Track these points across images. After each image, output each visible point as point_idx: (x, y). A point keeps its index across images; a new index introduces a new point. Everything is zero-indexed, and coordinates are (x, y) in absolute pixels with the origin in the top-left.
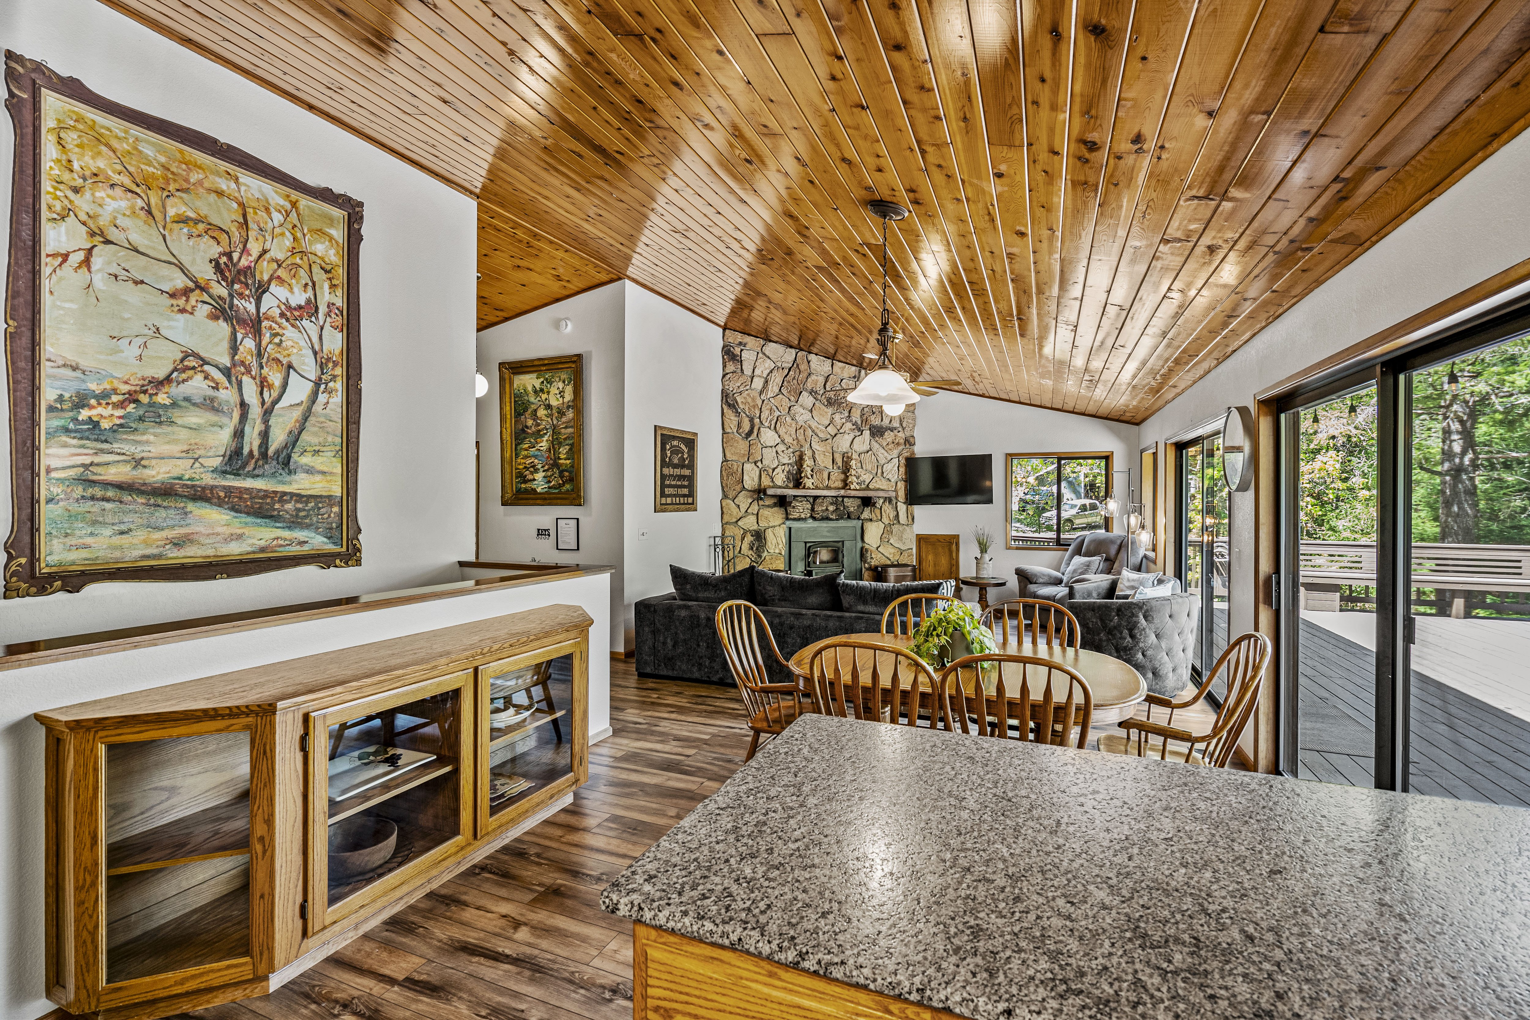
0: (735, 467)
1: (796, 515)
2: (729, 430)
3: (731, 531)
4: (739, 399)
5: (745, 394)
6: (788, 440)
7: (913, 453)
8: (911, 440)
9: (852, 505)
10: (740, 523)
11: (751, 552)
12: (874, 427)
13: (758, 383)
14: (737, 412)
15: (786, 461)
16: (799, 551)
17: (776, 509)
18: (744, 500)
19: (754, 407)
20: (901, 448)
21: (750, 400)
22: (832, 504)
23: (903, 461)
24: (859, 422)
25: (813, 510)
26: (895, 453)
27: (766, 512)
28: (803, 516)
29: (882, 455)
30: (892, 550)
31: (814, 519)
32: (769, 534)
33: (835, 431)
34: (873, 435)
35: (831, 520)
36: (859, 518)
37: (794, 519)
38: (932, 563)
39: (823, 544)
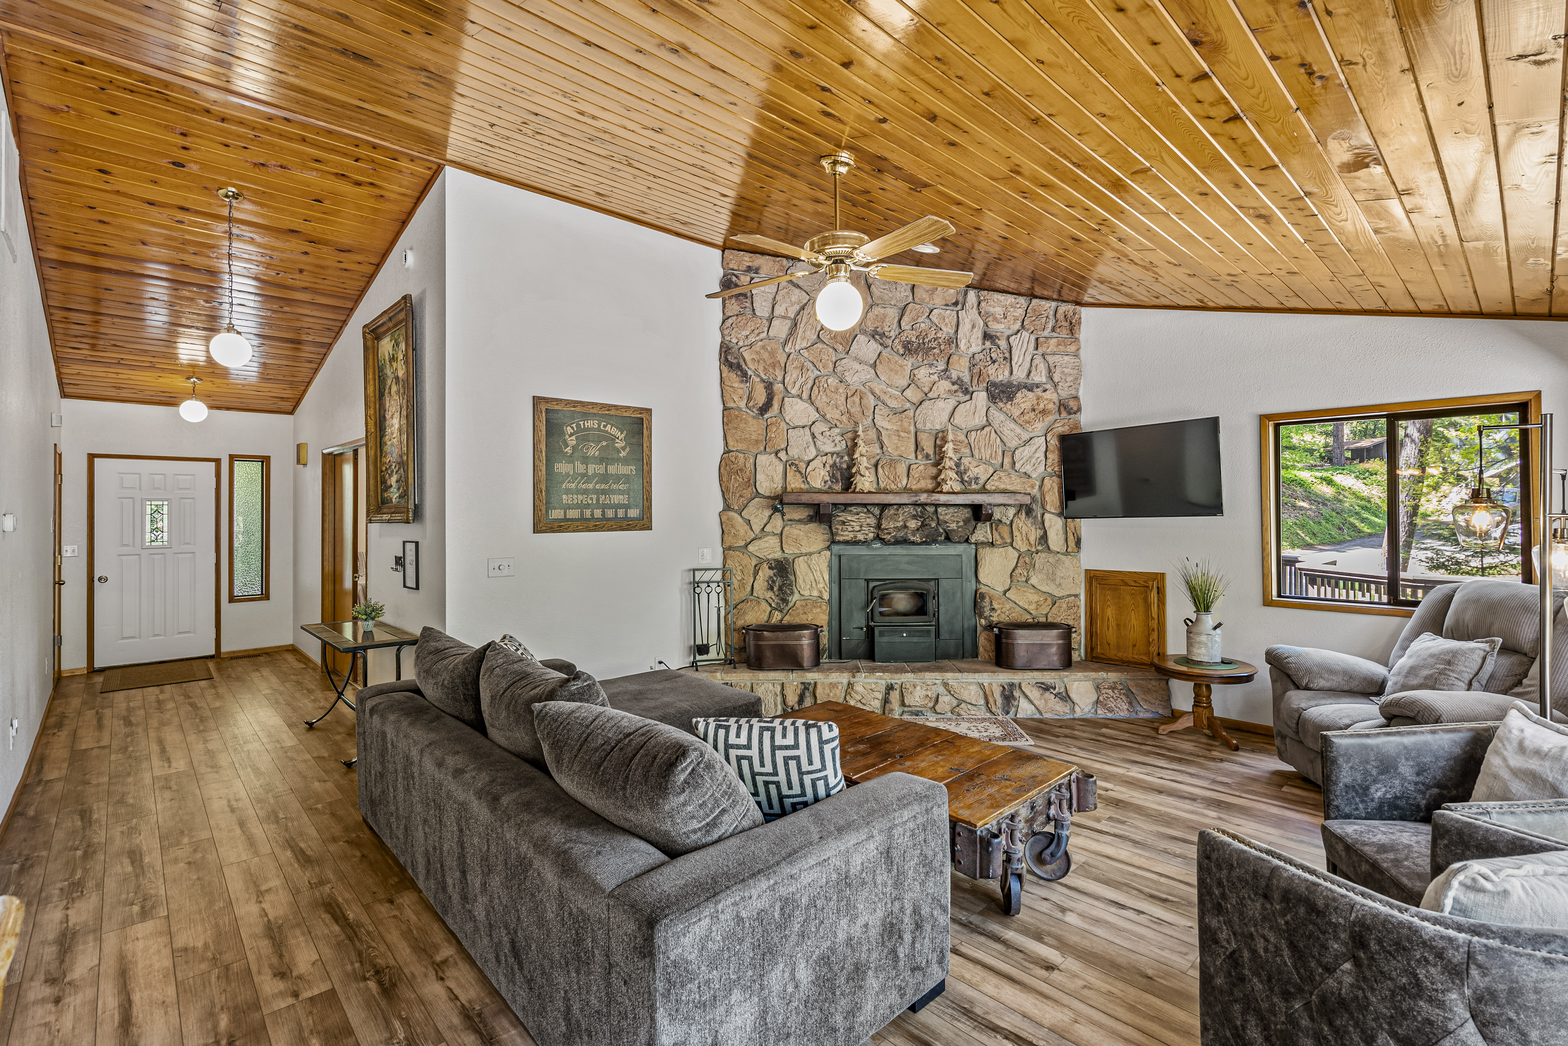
0: (742, 460)
1: (849, 536)
2: (730, 404)
3: (737, 561)
4: (747, 355)
5: (757, 347)
6: (832, 414)
7: (1077, 425)
8: (1072, 404)
9: (954, 520)
10: (751, 548)
11: (770, 594)
12: (994, 385)
13: (780, 329)
14: (745, 374)
15: (829, 448)
16: (856, 594)
17: (813, 526)
18: (758, 514)
19: (773, 365)
20: (1050, 419)
21: (766, 355)
22: (914, 517)
23: (1054, 442)
24: (966, 379)
25: (879, 526)
26: (1039, 427)
27: (797, 531)
28: (860, 537)
29: (1012, 433)
30: (1035, 598)
31: (882, 541)
32: (800, 566)
33: (919, 396)
34: (993, 398)
35: (913, 543)
36: (967, 541)
37: (846, 543)
38: (1113, 623)
39: (900, 585)
